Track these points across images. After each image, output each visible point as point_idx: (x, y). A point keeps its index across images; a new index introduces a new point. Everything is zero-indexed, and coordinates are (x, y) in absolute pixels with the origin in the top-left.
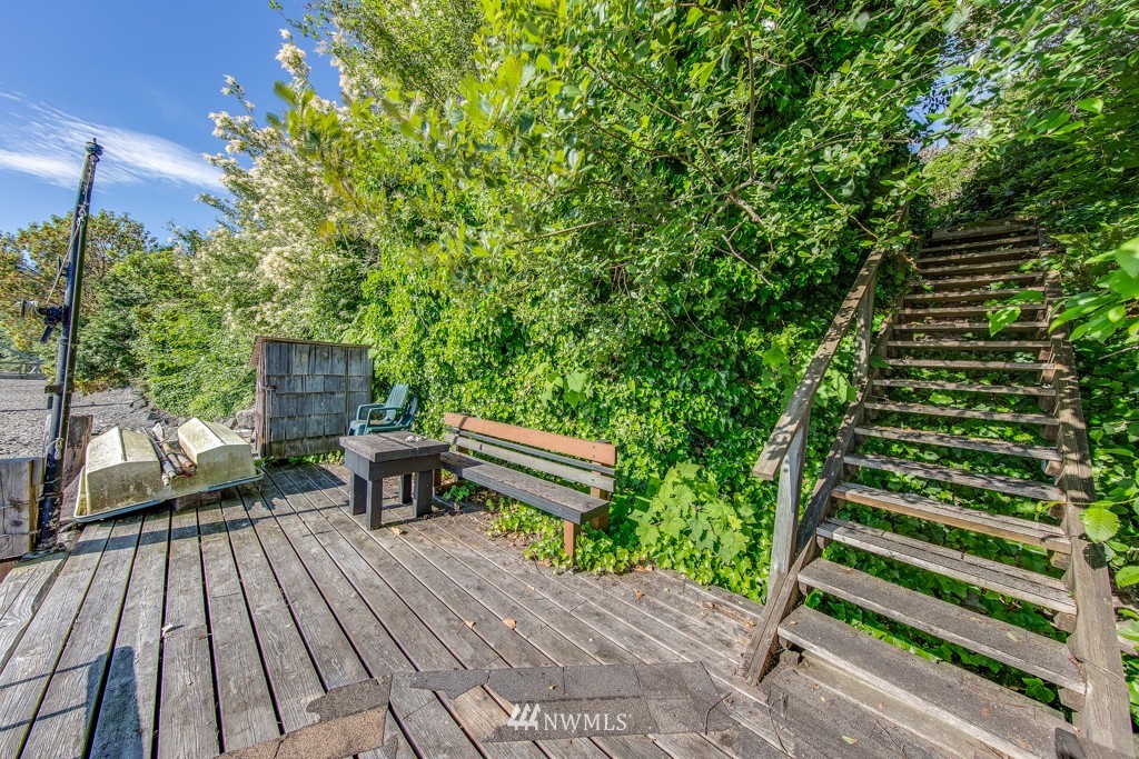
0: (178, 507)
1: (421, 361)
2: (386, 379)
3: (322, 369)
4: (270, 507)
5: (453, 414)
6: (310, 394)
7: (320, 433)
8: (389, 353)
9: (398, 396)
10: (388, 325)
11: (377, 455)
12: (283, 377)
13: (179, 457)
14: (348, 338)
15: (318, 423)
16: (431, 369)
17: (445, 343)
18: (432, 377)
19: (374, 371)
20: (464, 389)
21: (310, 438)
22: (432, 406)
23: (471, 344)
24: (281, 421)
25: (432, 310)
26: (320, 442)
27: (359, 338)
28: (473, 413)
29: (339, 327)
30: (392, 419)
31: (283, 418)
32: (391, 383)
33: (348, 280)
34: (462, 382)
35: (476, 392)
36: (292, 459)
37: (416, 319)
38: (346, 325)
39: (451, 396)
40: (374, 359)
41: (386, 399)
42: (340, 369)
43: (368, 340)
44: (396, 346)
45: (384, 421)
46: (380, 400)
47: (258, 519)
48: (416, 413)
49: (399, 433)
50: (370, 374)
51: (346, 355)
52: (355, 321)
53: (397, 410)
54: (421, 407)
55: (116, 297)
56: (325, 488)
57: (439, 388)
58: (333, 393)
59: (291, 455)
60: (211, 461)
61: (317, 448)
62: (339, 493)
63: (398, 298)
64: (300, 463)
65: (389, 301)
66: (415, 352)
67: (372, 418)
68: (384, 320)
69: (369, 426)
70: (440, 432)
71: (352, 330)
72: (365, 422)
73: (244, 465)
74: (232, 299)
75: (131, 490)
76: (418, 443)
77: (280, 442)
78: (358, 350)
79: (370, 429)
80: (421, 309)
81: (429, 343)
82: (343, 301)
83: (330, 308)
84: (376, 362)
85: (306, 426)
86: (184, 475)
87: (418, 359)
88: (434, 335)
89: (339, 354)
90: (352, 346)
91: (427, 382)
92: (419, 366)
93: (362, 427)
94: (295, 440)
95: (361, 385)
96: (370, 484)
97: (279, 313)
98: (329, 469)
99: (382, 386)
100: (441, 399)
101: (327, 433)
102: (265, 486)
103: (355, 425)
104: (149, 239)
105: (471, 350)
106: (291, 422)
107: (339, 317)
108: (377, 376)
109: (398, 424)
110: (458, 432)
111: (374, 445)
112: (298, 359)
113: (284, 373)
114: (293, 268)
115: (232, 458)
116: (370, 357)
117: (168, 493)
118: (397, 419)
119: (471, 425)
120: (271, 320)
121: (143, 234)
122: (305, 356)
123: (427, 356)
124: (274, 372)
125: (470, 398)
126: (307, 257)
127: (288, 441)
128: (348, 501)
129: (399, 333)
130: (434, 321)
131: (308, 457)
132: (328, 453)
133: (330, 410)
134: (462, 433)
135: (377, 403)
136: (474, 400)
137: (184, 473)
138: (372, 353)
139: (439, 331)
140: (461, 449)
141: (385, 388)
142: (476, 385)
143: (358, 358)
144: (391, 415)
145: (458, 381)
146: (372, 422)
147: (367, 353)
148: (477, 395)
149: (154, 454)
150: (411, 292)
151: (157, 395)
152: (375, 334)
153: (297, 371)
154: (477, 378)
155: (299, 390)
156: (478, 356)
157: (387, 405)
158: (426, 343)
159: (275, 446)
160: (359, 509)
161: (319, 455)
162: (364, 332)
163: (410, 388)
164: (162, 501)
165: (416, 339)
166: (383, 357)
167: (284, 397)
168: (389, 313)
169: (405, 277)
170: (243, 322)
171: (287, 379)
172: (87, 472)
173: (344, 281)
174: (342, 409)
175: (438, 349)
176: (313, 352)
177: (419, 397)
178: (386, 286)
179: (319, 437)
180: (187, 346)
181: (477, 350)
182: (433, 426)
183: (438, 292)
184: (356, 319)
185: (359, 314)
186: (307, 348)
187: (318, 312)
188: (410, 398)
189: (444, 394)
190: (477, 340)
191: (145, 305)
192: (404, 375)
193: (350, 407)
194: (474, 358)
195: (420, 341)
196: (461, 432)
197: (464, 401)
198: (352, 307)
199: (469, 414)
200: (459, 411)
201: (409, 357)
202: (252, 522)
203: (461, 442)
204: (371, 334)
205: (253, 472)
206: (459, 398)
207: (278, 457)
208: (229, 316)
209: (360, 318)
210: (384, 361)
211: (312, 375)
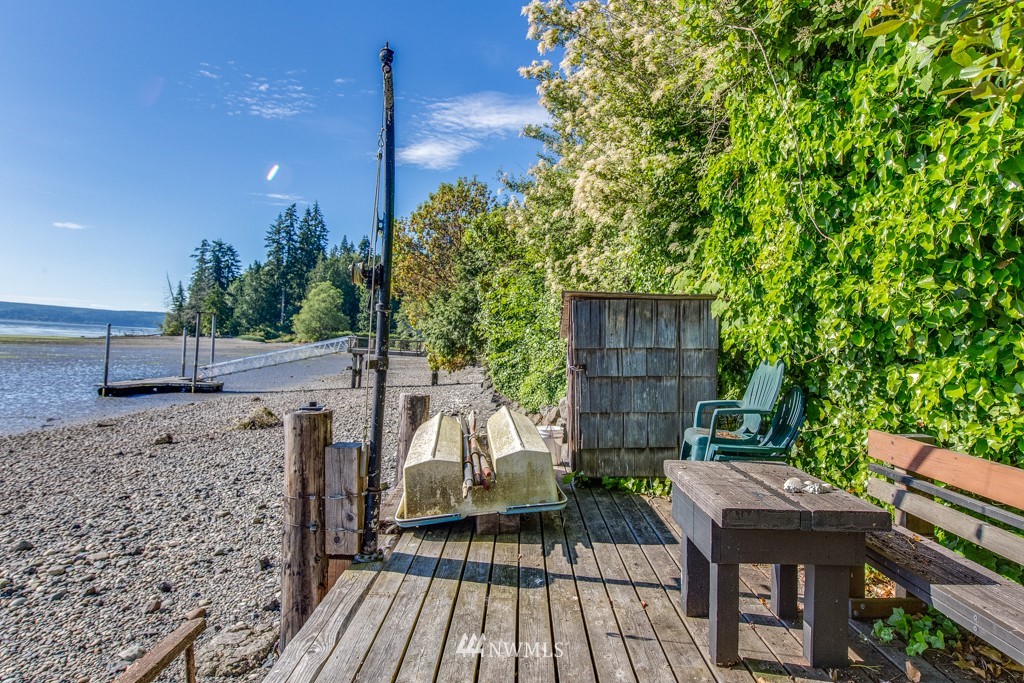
0: (479, 529)
1: (810, 313)
2: (741, 354)
3: (643, 338)
4: (572, 558)
5: (886, 436)
6: (628, 378)
7: (643, 443)
8: (746, 306)
9: (765, 386)
10: (743, 251)
11: (726, 513)
12: (595, 350)
13: (482, 458)
14: (682, 284)
15: (640, 426)
16: (832, 332)
17: (865, 272)
18: (835, 350)
19: (721, 341)
20: (915, 377)
21: (629, 450)
22: (834, 411)
23: (937, 266)
24: (592, 419)
25: (833, 203)
26: (642, 457)
27: (697, 284)
28: (941, 437)
29: (668, 270)
30: (754, 429)
31: (594, 414)
32: (750, 362)
33: (681, 192)
34: (910, 361)
35: (951, 385)
36: (606, 481)
37: (798, 228)
38: (680, 265)
39: (881, 393)
40: (721, 319)
41: (743, 392)
42: (668, 340)
43: (711, 287)
44: (759, 290)
45: (739, 434)
46: (731, 393)
47: (555, 576)
48: (800, 423)
49: (770, 467)
50: (714, 346)
51: (677, 314)
52: (691, 257)
53: (763, 414)
54: (809, 413)
55: (467, 267)
56: (646, 543)
57: (851, 375)
58: (659, 378)
59: (605, 473)
60: (510, 471)
61: (638, 467)
62: (667, 559)
63: (761, 195)
64: (617, 489)
65: (745, 206)
66: (796, 298)
67: (719, 425)
68: (736, 244)
69: (714, 440)
70: (853, 470)
71: (687, 273)
72: (707, 433)
73: (544, 483)
74: (552, 251)
75: (438, 496)
76: (811, 498)
77: (591, 451)
78: (695, 304)
79: (715, 447)
80: (807, 207)
81: (826, 276)
82: (674, 226)
83: (656, 245)
84: (725, 324)
85: (622, 430)
86: (483, 486)
87: (802, 312)
88: (840, 255)
89: (667, 312)
90: (685, 297)
91: (823, 362)
92: (804, 328)
93: (703, 442)
94: (610, 450)
95: (701, 365)
96: (714, 568)
97: (596, 260)
98: (655, 506)
99: (736, 367)
100: (855, 398)
101: (652, 443)
102: (570, 518)
103: (692, 436)
104: (491, 199)
105: (941, 280)
106: (604, 422)
107: (667, 254)
108: (726, 348)
109: (765, 444)
110: (904, 480)
111: (720, 489)
112: (612, 323)
113: (595, 346)
114: (609, 187)
115: (532, 471)
116: (714, 314)
117: (468, 508)
118: (763, 431)
119: (938, 466)
120: (588, 272)
121: (487, 196)
122: (621, 318)
123: (823, 305)
124: (584, 344)
125: (935, 399)
126: (626, 167)
127: (602, 451)
128: (677, 580)
129: (763, 264)
130: (838, 227)
131: (626, 479)
132: (653, 479)
133: (656, 406)
134: (916, 484)
135: (728, 398)
136: (947, 407)
137: (482, 482)
138: (717, 308)
139: (851, 246)
140: (911, 521)
141: (740, 372)
142: (949, 368)
143: (695, 317)
144: (752, 423)
145: (898, 359)
146: (720, 434)
147: (708, 309)
148: (956, 394)
149: (459, 452)
150: (787, 175)
151: (495, 374)
152: (721, 271)
153: (611, 342)
154: (953, 350)
155: (614, 373)
156: (960, 295)
157: (745, 404)
158: (821, 276)
159: (586, 457)
160: (697, 607)
161: (641, 479)
162: (704, 275)
163: (786, 372)
164: (464, 516)
165: (798, 271)
166: (736, 315)
167: (597, 381)
168: (745, 229)
169: (775, 148)
170: (563, 280)
171: (598, 354)
172: (405, 467)
173: (674, 195)
174: (672, 406)
175: (848, 287)
176: (631, 312)
177: (806, 391)
178: (738, 179)
179: (641, 450)
180: (516, 316)
181: (959, 280)
182: (838, 453)
183: (848, 157)
184: (693, 252)
185: (696, 245)
186: (623, 304)
187: (641, 251)
188: (787, 392)
189: (864, 388)
190: (959, 252)
191: (486, 273)
192: (775, 346)
193: (684, 403)
194: (945, 300)
195: (807, 273)
196: (911, 479)
197: (915, 405)
198: (686, 236)
199: (931, 441)
200: (903, 428)
201: (784, 309)
202: (547, 579)
203: (913, 504)
204: (715, 274)
205: (554, 495)
206: (903, 396)
207: (589, 474)
208: (550, 275)
209: (700, 251)
210: (738, 322)
211: (630, 347)
